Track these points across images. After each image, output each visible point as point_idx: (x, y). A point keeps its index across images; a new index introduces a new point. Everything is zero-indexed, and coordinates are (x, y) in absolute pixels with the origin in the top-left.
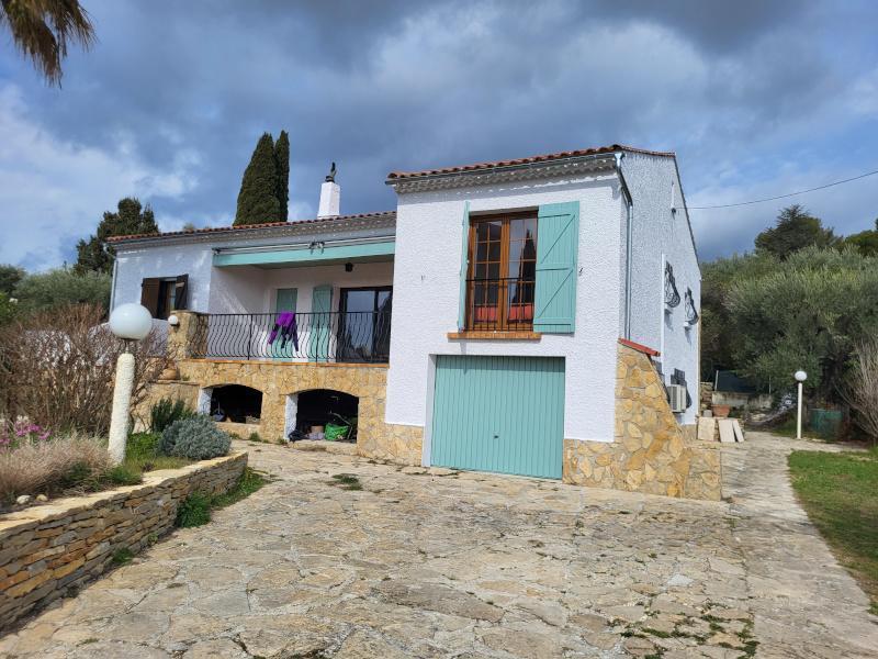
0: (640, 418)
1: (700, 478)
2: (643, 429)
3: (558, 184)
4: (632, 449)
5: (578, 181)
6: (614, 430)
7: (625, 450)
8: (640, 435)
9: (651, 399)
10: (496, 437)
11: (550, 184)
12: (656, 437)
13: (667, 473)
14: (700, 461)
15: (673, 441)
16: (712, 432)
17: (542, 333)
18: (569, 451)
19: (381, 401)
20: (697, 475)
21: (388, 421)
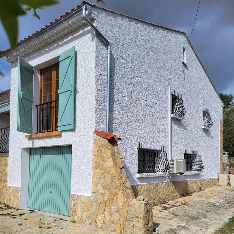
0: (103, 180)
1: (132, 221)
2: (105, 188)
3: (68, 39)
4: (99, 201)
5: (77, 34)
6: (91, 188)
7: (96, 201)
8: (103, 192)
9: (108, 168)
10: (51, 192)
11: (65, 40)
12: (111, 193)
13: (115, 217)
14: (133, 210)
15: (119, 195)
16: (226, 181)
17: (62, 131)
18: (73, 201)
19: (6, 174)
20: (131, 219)
21: (9, 184)
